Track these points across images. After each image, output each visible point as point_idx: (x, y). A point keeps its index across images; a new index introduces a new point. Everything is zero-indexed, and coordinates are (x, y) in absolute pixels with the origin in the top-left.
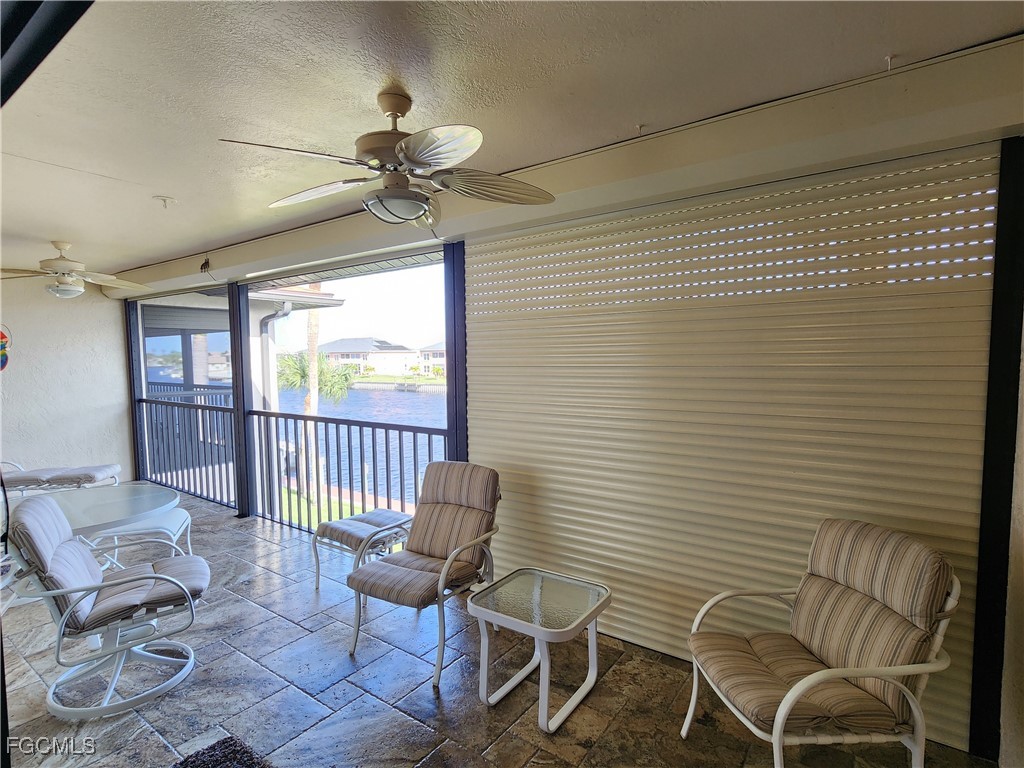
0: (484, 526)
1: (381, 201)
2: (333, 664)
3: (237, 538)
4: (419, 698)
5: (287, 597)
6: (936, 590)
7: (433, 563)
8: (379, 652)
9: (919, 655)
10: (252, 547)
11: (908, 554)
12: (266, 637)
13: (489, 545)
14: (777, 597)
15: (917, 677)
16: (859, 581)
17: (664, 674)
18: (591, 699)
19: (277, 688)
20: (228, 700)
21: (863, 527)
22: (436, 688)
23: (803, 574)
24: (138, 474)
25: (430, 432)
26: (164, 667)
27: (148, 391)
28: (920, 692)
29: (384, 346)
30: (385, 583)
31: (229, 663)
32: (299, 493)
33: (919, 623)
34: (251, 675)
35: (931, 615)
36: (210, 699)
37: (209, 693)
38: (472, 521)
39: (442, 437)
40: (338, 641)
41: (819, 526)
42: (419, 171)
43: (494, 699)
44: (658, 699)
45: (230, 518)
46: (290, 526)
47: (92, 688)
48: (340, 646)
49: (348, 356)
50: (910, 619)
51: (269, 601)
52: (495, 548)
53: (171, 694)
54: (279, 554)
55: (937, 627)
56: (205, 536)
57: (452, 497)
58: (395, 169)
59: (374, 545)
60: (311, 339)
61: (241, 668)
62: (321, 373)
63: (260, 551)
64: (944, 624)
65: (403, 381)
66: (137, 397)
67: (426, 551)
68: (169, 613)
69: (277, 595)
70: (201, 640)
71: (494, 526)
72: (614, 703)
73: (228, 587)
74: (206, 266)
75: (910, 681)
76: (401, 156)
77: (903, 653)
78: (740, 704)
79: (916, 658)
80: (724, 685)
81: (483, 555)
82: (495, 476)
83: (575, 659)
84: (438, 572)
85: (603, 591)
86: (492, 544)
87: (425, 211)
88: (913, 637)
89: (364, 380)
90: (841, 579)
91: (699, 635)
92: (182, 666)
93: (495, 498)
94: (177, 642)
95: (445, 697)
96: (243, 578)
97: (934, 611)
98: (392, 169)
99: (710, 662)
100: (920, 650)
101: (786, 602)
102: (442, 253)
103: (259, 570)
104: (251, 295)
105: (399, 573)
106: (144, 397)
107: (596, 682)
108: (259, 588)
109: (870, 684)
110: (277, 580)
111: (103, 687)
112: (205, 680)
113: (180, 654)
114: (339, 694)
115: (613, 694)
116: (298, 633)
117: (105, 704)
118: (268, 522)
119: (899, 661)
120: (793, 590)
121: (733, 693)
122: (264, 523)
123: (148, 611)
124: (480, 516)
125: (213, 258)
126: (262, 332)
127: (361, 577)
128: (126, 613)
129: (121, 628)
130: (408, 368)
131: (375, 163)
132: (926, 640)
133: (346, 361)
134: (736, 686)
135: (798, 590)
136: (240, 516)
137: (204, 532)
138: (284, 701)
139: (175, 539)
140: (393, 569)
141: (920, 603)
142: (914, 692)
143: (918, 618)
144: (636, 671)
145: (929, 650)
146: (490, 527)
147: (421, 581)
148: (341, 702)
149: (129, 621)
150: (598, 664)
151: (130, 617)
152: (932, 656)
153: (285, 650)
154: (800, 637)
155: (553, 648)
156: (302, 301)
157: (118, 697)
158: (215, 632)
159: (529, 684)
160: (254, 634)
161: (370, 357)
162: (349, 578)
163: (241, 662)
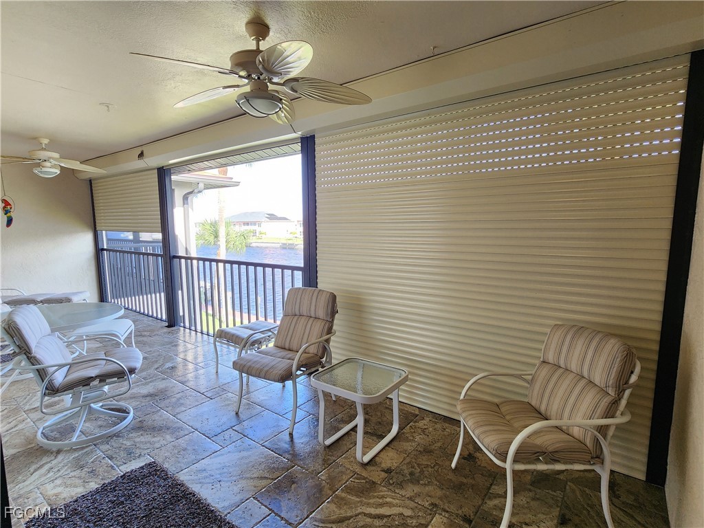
0: (326, 330)
1: (248, 100)
2: (224, 419)
3: (166, 340)
4: (279, 440)
5: (196, 377)
6: (624, 369)
7: (290, 354)
8: (255, 412)
9: (609, 413)
10: (176, 346)
11: (607, 346)
12: (182, 401)
13: (329, 344)
14: (519, 377)
15: (607, 427)
16: (574, 366)
17: (445, 429)
18: (395, 443)
19: (186, 433)
20: (154, 439)
21: (579, 329)
22: (291, 435)
23: (537, 362)
24: (102, 298)
25: (293, 269)
26: (114, 419)
27: (108, 244)
28: (609, 437)
29: (272, 217)
30: (257, 366)
31: (156, 417)
32: (213, 316)
33: (611, 392)
34: (170, 425)
35: (619, 386)
36: (142, 439)
37: (142, 435)
38: (318, 327)
39: (301, 272)
40: (229, 405)
41: (550, 330)
42: (275, 80)
43: (328, 442)
44: (439, 444)
45: (162, 327)
46: (202, 333)
47: (65, 430)
48: (230, 408)
49: (248, 224)
50: (605, 389)
51: (184, 380)
52: (334, 347)
53: (117, 435)
54: (193, 351)
55: (623, 394)
56: (145, 339)
57: (305, 311)
58: (259, 78)
59: (253, 344)
60: (221, 211)
61: (163, 420)
62: (228, 235)
63: (181, 348)
64: (627, 392)
65: (285, 242)
66: (100, 247)
67: (287, 346)
68: (115, 382)
69: (190, 376)
70: (138, 403)
71: (333, 331)
72: (408, 446)
73: (158, 370)
74: (141, 155)
75: (602, 430)
76: (260, 67)
77: (600, 411)
78: (487, 443)
79: (607, 414)
80: (477, 432)
81: (325, 350)
82: (334, 297)
83: (385, 419)
84: (293, 360)
85: (403, 373)
86: (331, 344)
87: (280, 108)
88: (606, 401)
89: (260, 241)
90: (562, 364)
91: (464, 401)
92: (125, 418)
93: (333, 312)
94: (123, 404)
95: (296, 440)
96: (169, 365)
97: (622, 383)
98: (256, 78)
99: (469, 417)
100: (609, 410)
101: (525, 380)
102: (300, 144)
103: (179, 360)
104: (174, 177)
105: (267, 360)
106: (105, 247)
107: (398, 433)
108: (180, 371)
109: (576, 431)
110: (191, 366)
111: (73, 430)
112: (140, 427)
113: (125, 411)
114: (227, 437)
115: (410, 441)
116: (203, 399)
117: (74, 440)
118: (187, 331)
119: (596, 416)
120: (530, 372)
121: (482, 437)
122: (184, 331)
123: (100, 381)
124: (323, 324)
125: (146, 149)
126: (184, 204)
127: (242, 362)
128: (86, 382)
129: (84, 392)
130: (289, 232)
131: (243, 73)
132: (616, 402)
133: (246, 227)
134: (485, 432)
135: (533, 372)
136: (169, 326)
137: (144, 336)
138: (190, 440)
139: (123, 338)
140: (263, 357)
141: (612, 377)
142: (605, 437)
143: (610, 388)
144: (426, 427)
145: (617, 409)
146: (330, 331)
147: (281, 365)
148: (228, 442)
149: (88, 387)
150: (400, 421)
151: (88, 385)
152: (618, 413)
153: (192, 410)
154: (533, 403)
155: (366, 408)
156: (213, 182)
157: (83, 436)
158: (148, 398)
159: (353, 433)
160: (174, 400)
161: (263, 225)
162: (234, 363)
163: (165, 416)
